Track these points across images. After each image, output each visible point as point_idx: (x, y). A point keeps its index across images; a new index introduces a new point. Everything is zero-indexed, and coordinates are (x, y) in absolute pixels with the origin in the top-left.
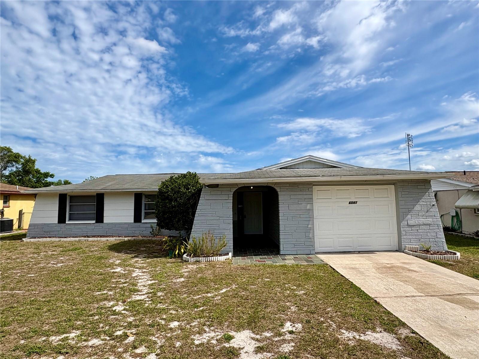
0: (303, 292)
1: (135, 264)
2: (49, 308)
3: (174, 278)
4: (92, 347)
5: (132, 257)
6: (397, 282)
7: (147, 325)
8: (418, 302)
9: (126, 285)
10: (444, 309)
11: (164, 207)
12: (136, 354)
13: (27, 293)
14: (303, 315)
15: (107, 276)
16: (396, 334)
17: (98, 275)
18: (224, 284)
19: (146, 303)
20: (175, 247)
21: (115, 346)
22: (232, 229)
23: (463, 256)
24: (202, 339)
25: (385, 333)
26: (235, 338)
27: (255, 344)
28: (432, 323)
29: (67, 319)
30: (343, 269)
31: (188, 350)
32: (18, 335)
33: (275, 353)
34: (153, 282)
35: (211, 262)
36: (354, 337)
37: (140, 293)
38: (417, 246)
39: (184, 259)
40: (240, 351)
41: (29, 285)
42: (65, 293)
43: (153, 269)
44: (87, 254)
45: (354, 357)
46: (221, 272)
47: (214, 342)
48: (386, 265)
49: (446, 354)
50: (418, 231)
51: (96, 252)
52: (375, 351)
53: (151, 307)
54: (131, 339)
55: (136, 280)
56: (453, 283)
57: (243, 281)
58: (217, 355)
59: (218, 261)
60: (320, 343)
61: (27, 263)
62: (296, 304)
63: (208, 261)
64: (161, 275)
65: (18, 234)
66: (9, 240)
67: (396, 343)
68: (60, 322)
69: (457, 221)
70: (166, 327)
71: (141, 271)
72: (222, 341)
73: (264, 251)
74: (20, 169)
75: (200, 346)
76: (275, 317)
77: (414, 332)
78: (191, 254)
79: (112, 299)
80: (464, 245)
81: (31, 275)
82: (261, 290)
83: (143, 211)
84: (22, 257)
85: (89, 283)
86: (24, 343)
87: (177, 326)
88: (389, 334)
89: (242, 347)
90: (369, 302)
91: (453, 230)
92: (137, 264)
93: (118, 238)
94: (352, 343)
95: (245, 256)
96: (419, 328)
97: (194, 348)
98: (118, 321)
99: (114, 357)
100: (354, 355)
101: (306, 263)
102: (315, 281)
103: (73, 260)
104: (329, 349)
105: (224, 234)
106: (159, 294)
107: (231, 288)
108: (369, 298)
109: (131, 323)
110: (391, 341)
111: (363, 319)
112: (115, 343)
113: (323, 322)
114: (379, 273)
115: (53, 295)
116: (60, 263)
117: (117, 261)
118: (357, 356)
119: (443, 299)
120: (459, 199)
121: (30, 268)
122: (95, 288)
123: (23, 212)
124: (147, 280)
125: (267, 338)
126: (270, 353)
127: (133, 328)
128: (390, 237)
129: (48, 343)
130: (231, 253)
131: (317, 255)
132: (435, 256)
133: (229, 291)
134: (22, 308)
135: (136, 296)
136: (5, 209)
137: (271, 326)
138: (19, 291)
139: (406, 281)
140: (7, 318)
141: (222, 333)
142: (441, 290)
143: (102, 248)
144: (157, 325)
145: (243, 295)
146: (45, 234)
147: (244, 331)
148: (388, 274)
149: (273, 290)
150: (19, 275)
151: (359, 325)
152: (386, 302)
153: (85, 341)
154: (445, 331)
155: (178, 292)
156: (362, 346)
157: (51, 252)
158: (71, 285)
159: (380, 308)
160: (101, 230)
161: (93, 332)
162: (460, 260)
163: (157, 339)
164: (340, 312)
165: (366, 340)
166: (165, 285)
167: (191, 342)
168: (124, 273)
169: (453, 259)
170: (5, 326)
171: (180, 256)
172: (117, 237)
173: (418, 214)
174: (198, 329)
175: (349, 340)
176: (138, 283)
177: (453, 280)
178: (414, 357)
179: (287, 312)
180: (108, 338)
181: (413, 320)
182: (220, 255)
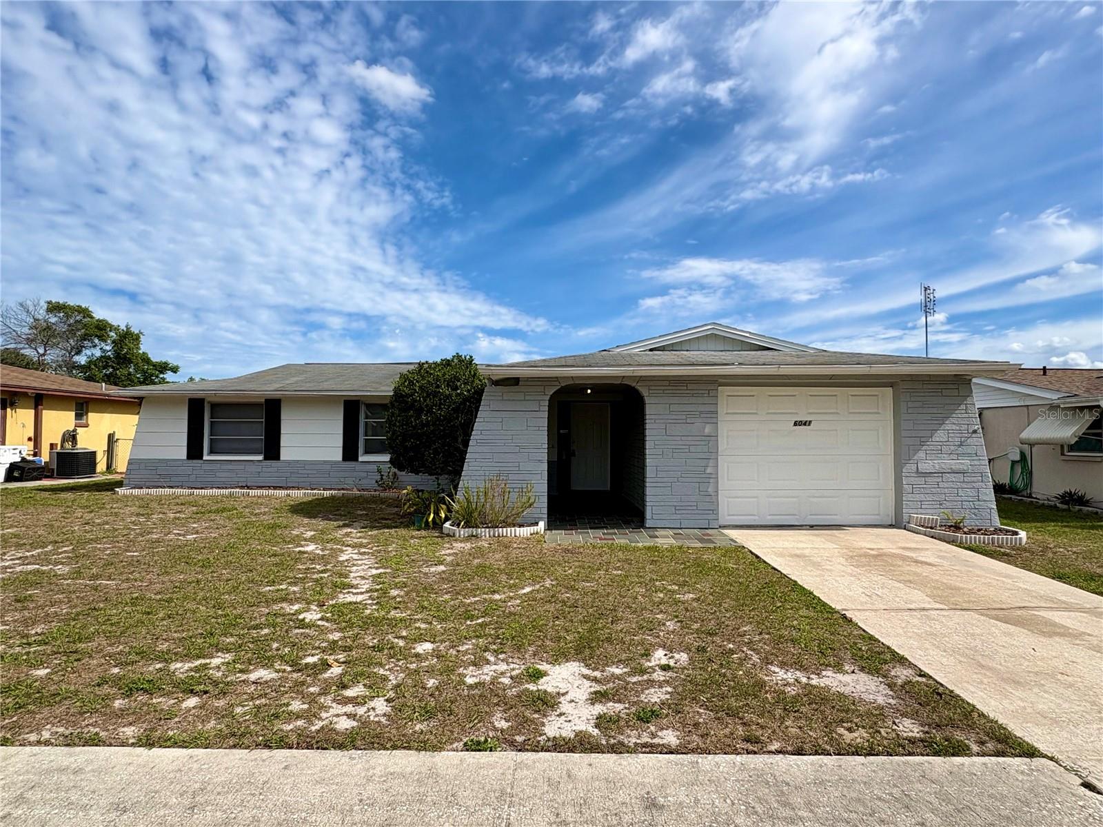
0: (691, 596)
1: (344, 539)
2: (170, 612)
3: (424, 564)
4: (256, 683)
5: (339, 527)
6: (890, 582)
7: (369, 647)
8: (934, 619)
9: (326, 575)
10: (989, 634)
11: (405, 425)
12: (347, 698)
13: (125, 585)
14: (690, 637)
15: (288, 559)
16: (884, 676)
17: (269, 557)
18: (527, 579)
19: (367, 609)
20: (428, 507)
21: (303, 683)
22: (546, 472)
23: (1032, 539)
24: (480, 674)
25: (863, 675)
26: (548, 675)
27: (591, 687)
28: (962, 659)
29: (204, 633)
30: (777, 557)
31: (452, 694)
32: (107, 658)
33: (631, 703)
34: (381, 571)
35: (501, 539)
36: (796, 680)
37: (354, 591)
38: (935, 517)
39: (445, 531)
40: (559, 698)
41: (129, 571)
42: (201, 586)
43: (380, 547)
44: (247, 519)
45: (796, 714)
46: (522, 557)
47: (506, 681)
48: (868, 551)
49: (990, 715)
50: (938, 485)
51: (264, 515)
52: (841, 706)
53: (376, 614)
54: (336, 670)
55: (346, 566)
56: (1008, 586)
57: (566, 573)
58: (511, 703)
59: (515, 536)
60: (726, 688)
61: (125, 532)
62: (677, 617)
63: (494, 536)
64: (399, 560)
65: (106, 481)
66: (89, 491)
67: (884, 692)
68: (191, 638)
69: (1021, 473)
70: (407, 652)
71: (356, 551)
72: (523, 679)
73: (612, 520)
74: (109, 353)
75: (477, 688)
76: (633, 640)
77: (922, 673)
78: (461, 521)
79: (297, 600)
80: (1035, 520)
81: (132, 554)
82: (604, 590)
83: (362, 438)
84: (114, 521)
85: (251, 571)
86: (119, 673)
87: (430, 651)
88: (871, 677)
89: (562, 691)
90: (830, 617)
91: (1013, 490)
92: (349, 539)
93: (310, 491)
94: (791, 691)
95: (572, 529)
96: (934, 667)
97: (463, 690)
98: (309, 638)
99: (300, 703)
100: (795, 712)
101: (700, 545)
102: (716, 577)
103: (217, 528)
104: (743, 700)
105: (529, 482)
106: (394, 593)
107: (543, 586)
108: (832, 611)
109: (335, 642)
110: (874, 689)
111: (816, 648)
112: (304, 676)
113: (732, 652)
114: (853, 565)
115: (178, 590)
116: (193, 534)
117: (308, 533)
118: (802, 713)
119: (987, 616)
120: (1028, 426)
121: (131, 541)
122: (263, 579)
123: (116, 437)
124: (370, 567)
125: (614, 677)
126: (621, 703)
127: (340, 652)
128: (879, 497)
129: (168, 675)
130: (543, 522)
131: (722, 531)
132: (973, 536)
133: (538, 591)
134: (115, 611)
135: (346, 596)
136: (79, 430)
137: (624, 656)
138: (108, 580)
139: (910, 582)
140: (84, 627)
141: (523, 667)
142: (983, 599)
143: (277, 509)
144: (390, 648)
145: (566, 599)
146: (162, 480)
147: (567, 664)
148: (871, 568)
149: (628, 590)
150: (108, 552)
151: (807, 659)
152: (865, 618)
153: (241, 671)
154: (991, 675)
155: (433, 589)
156: (812, 696)
157: (175, 513)
158: (214, 572)
159: (852, 629)
160: (276, 474)
161: (258, 657)
162: (1026, 546)
163: (388, 673)
164: (768, 634)
165: (822, 685)
166: (405, 578)
167: (458, 679)
168: (321, 553)
169: (1011, 544)
170: (80, 642)
171: (437, 525)
172: (307, 489)
173: (941, 450)
174: (472, 657)
175: (788, 684)
176: (351, 572)
177: (1010, 581)
178: (922, 719)
179: (657, 631)
180: (289, 669)
181: (922, 653)
182: (521, 526)
